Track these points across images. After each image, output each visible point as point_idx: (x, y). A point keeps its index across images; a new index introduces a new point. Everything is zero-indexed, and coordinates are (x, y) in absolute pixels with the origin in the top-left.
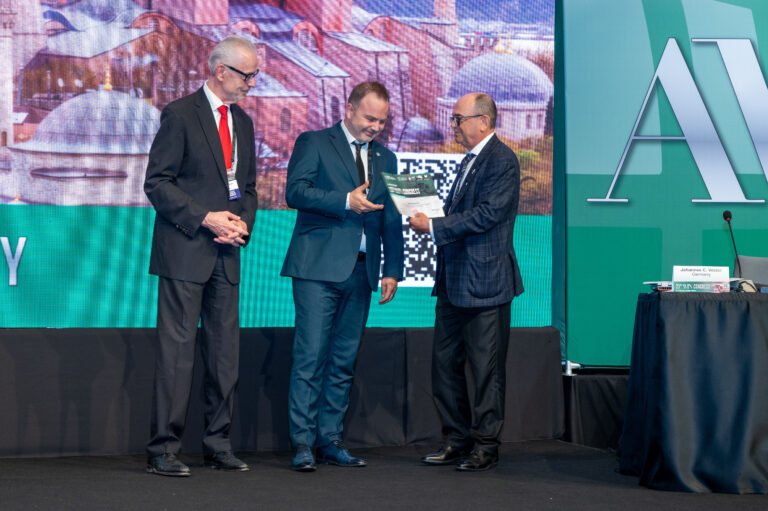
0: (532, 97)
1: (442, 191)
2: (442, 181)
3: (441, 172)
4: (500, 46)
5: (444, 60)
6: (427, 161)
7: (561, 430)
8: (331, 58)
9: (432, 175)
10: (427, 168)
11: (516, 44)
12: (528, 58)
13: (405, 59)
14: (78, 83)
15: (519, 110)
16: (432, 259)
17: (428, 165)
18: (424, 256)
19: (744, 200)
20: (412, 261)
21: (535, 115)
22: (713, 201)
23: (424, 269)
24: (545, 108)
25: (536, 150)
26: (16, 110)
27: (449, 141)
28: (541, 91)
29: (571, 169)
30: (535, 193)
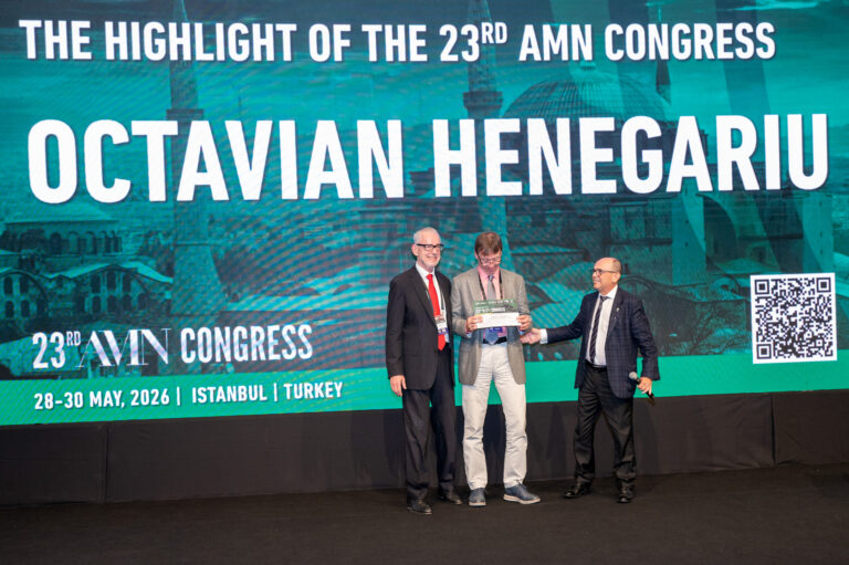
1: (800, 299)
2: (799, 292)
3: (799, 286)
18: (790, 341)
20: (781, 345)
23: (790, 350)
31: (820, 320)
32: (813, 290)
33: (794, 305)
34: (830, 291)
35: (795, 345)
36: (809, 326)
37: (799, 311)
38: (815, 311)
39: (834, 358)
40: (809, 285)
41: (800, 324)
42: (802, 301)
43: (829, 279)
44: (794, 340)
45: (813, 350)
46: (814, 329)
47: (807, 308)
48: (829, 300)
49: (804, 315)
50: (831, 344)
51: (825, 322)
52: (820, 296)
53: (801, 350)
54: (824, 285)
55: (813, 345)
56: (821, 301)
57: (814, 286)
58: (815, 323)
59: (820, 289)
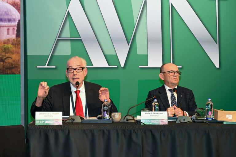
0: (10, 20)
12: (7, 2)
15: (3, 26)
19: (108, 66)
21: (11, 29)
22: (94, 66)
24: (17, 25)
25: (12, 44)
28: (14, 17)
29: (29, 54)
30: (12, 64)
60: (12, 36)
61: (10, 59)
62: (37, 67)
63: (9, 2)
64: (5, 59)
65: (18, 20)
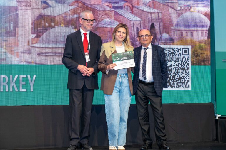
0: (203, 26)
1: (173, 58)
2: (173, 55)
3: (173, 51)
4: (192, 10)
5: (174, 15)
6: (168, 48)
7: (215, 137)
8: (136, 15)
9: (170, 53)
10: (168, 50)
11: (197, 9)
13: (160, 14)
14: (53, 24)
15: (199, 31)
16: (170, 81)
17: (169, 49)
21: (204, 32)
24: (208, 30)
25: (205, 44)
26: (32, 33)
27: (175, 41)
28: (206, 24)
29: (217, 50)
30: (205, 58)
31: (183, 69)
32: (180, 54)
33: (170, 61)
34: (188, 55)
35: (171, 81)
36: (177, 72)
37: (173, 64)
38: (181, 64)
39: (190, 89)
40: (178, 51)
41: (173, 71)
42: (174, 59)
43: (188, 49)
44: (170, 79)
45: (180, 84)
46: (180, 74)
47: (177, 63)
48: (188, 59)
49: (175, 66)
50: (188, 81)
51: (186, 70)
52: (184, 57)
53: (174, 84)
54: (185, 52)
55: (179, 82)
56: (184, 60)
57: (180, 52)
58: (180, 71)
59: (184, 54)
60: (205, 38)
61: (203, 54)
62: (223, 60)
63: (202, 13)
64: (200, 54)
65: (209, 26)
